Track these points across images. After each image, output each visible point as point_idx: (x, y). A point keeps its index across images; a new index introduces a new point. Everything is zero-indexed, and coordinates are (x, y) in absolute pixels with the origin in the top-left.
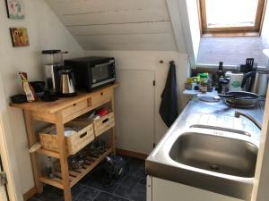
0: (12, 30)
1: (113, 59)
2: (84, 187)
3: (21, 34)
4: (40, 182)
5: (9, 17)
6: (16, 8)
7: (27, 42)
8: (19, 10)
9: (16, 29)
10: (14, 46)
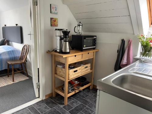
0: (51, 19)
1: (96, 36)
2: (73, 99)
3: (55, 21)
4: (54, 91)
5: (51, 13)
6: (54, 9)
7: (57, 25)
8: (56, 10)
9: (53, 18)
10: (51, 26)
